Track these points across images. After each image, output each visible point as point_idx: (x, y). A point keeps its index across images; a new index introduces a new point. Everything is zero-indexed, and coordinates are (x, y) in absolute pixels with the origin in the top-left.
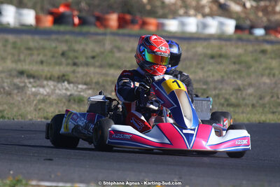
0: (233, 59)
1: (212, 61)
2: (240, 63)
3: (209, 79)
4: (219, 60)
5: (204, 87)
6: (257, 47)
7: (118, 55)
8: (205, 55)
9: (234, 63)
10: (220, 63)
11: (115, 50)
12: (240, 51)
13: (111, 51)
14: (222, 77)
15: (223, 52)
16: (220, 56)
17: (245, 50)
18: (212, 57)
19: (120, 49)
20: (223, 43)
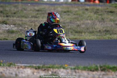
0: (74, 13)
1: (65, 14)
2: (77, 14)
3: (66, 22)
4: (68, 13)
5: (64, 25)
6: (83, 8)
7: (25, 12)
8: (62, 11)
9: (75, 14)
10: (69, 15)
11: (23, 10)
12: (76, 9)
13: (22, 11)
14: (71, 21)
15: (69, 10)
16: (68, 12)
17: (79, 9)
18: (65, 12)
19: (25, 10)
20: (68, 6)
